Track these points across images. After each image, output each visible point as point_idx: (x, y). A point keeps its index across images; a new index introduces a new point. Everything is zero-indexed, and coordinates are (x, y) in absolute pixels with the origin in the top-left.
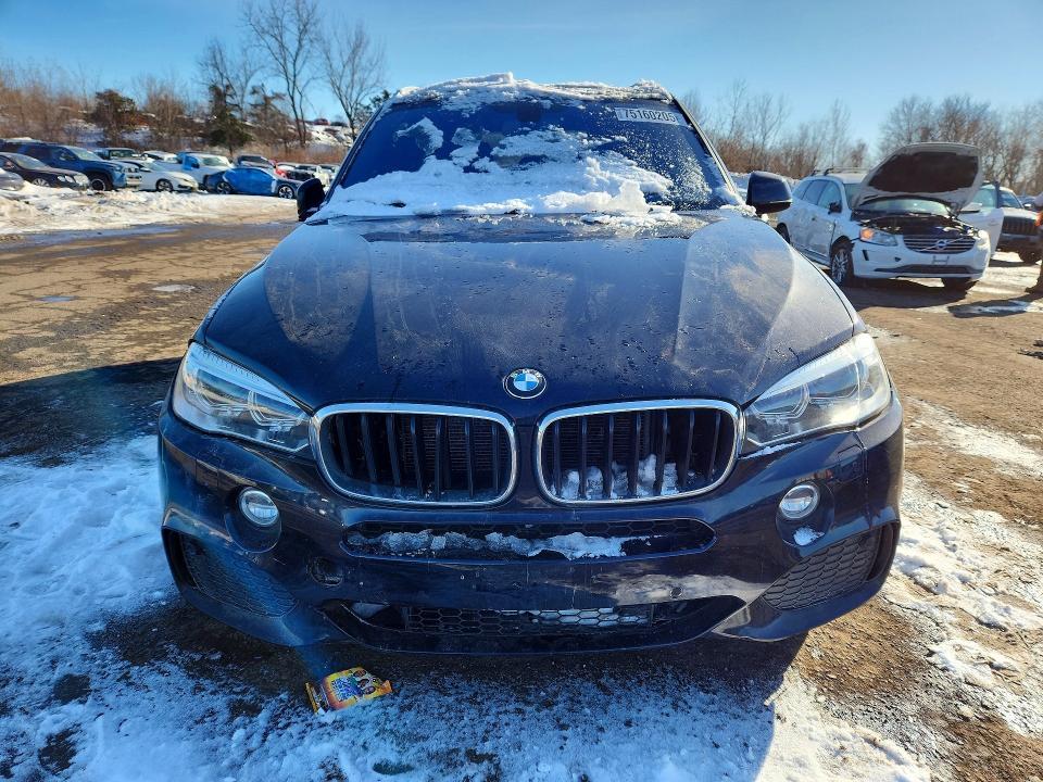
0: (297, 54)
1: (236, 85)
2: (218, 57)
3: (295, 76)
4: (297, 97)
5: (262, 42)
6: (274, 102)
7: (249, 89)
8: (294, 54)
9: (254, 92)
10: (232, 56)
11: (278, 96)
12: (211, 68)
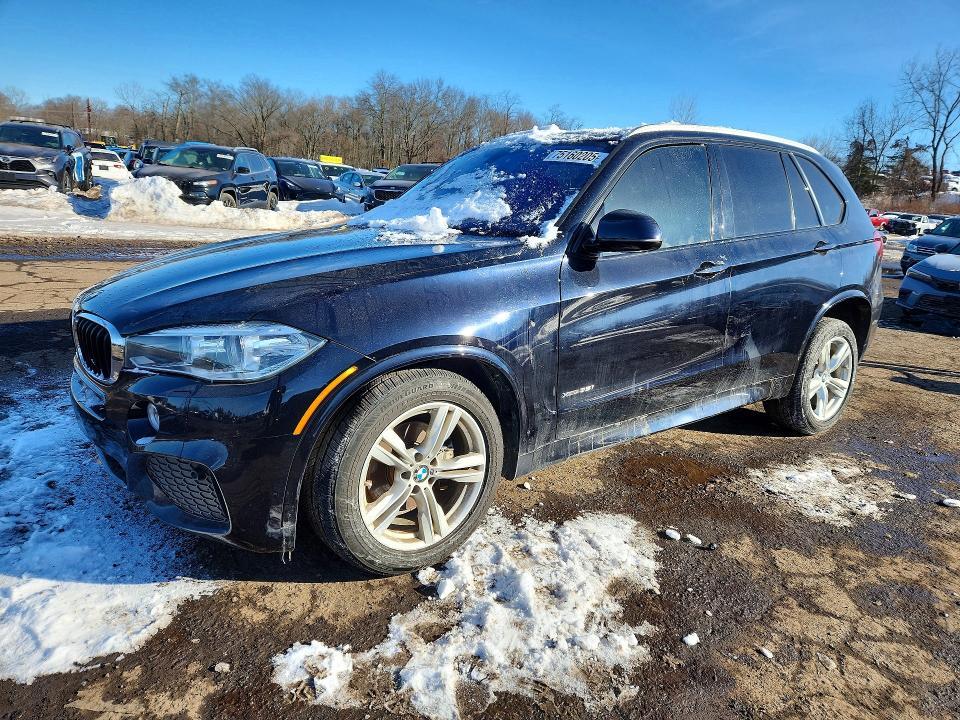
0: (953, 107)
1: (878, 140)
2: (867, 115)
3: (945, 128)
4: (942, 147)
5: (917, 98)
6: (916, 155)
7: (892, 142)
8: (950, 107)
9: (896, 145)
10: (884, 112)
11: (920, 148)
12: (856, 126)
